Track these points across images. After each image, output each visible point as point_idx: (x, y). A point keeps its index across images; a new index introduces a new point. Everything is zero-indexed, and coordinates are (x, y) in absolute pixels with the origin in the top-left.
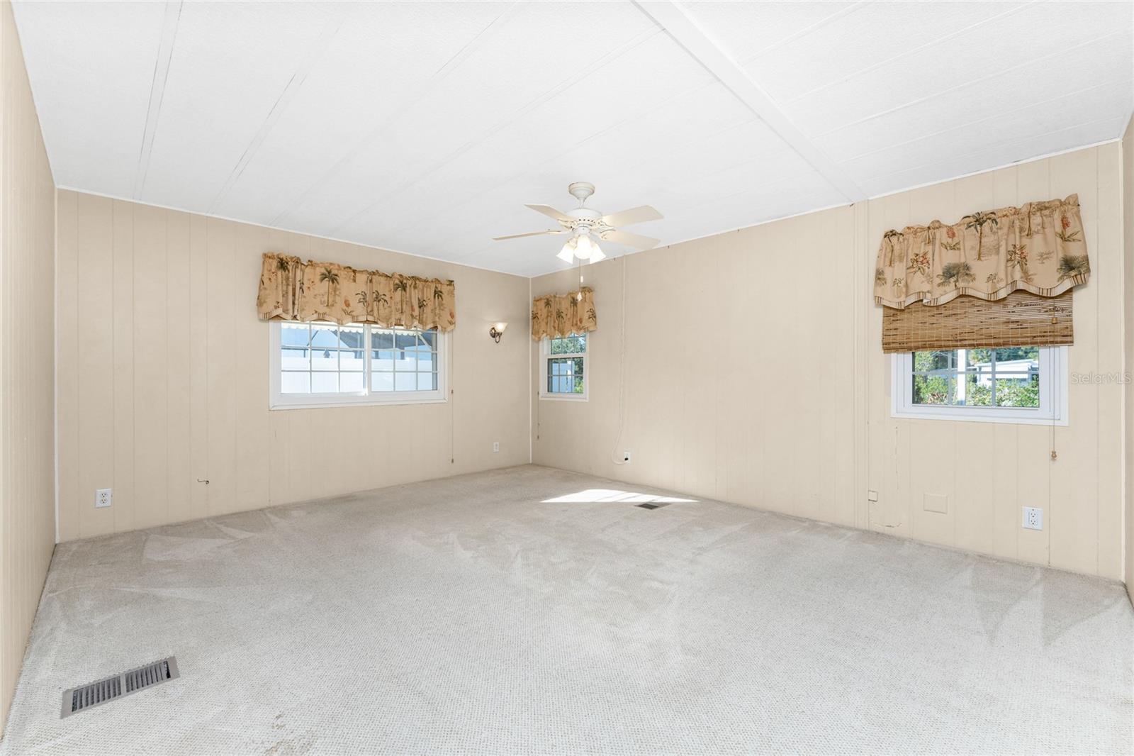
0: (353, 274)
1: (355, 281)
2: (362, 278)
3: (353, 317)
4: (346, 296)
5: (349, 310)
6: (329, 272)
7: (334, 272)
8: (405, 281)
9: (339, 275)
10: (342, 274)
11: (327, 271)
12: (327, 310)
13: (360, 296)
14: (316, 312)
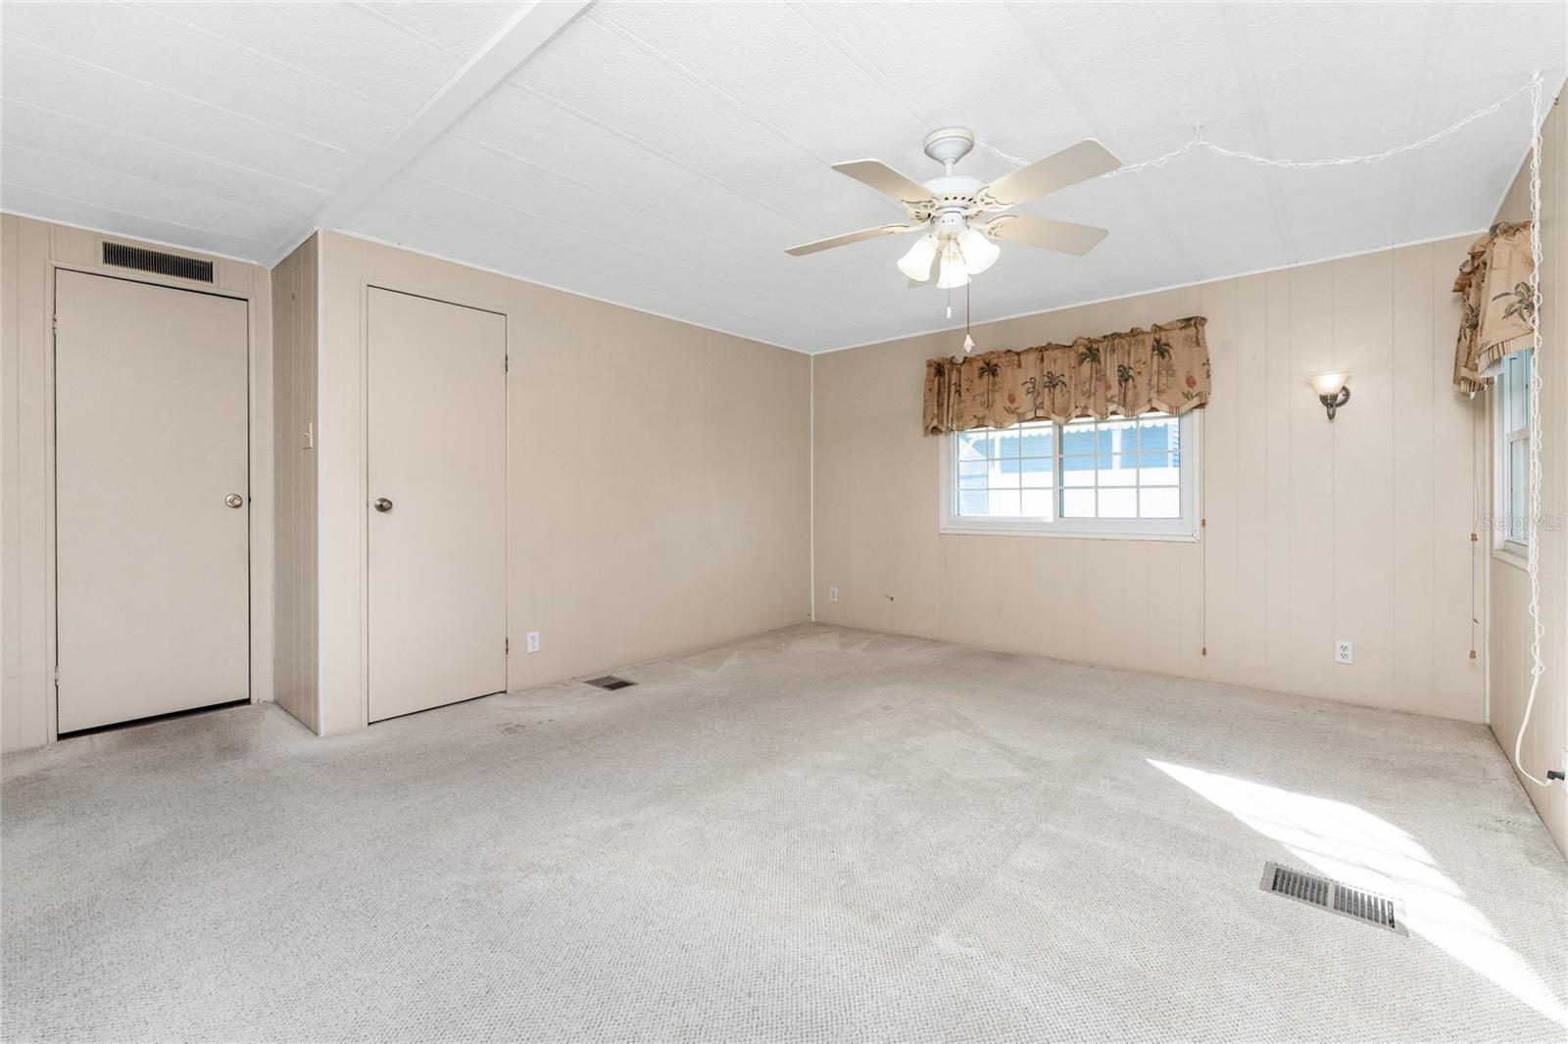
0: (1016, 358)
1: (1019, 366)
2: (1029, 360)
3: (1019, 415)
4: (1010, 390)
5: (1013, 407)
6: (988, 364)
7: (993, 362)
8: (1095, 346)
9: (999, 364)
10: (1003, 361)
11: (985, 363)
12: (986, 412)
13: (1029, 385)
14: (975, 417)
